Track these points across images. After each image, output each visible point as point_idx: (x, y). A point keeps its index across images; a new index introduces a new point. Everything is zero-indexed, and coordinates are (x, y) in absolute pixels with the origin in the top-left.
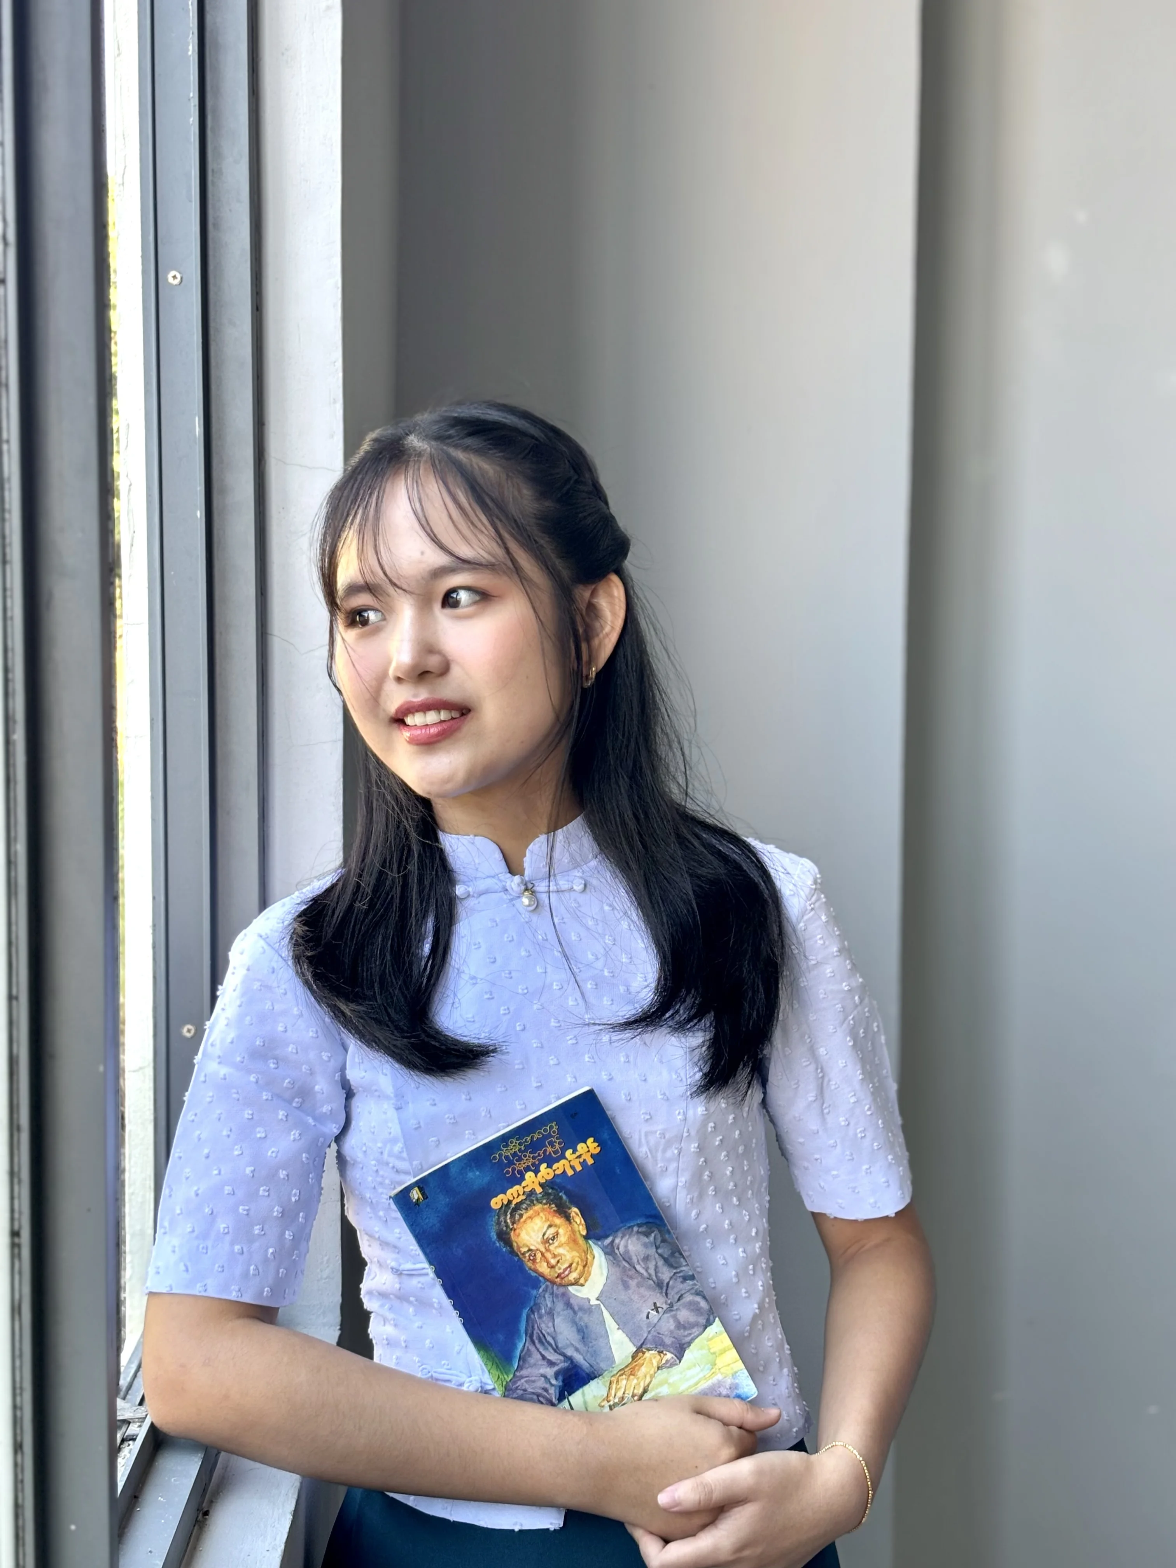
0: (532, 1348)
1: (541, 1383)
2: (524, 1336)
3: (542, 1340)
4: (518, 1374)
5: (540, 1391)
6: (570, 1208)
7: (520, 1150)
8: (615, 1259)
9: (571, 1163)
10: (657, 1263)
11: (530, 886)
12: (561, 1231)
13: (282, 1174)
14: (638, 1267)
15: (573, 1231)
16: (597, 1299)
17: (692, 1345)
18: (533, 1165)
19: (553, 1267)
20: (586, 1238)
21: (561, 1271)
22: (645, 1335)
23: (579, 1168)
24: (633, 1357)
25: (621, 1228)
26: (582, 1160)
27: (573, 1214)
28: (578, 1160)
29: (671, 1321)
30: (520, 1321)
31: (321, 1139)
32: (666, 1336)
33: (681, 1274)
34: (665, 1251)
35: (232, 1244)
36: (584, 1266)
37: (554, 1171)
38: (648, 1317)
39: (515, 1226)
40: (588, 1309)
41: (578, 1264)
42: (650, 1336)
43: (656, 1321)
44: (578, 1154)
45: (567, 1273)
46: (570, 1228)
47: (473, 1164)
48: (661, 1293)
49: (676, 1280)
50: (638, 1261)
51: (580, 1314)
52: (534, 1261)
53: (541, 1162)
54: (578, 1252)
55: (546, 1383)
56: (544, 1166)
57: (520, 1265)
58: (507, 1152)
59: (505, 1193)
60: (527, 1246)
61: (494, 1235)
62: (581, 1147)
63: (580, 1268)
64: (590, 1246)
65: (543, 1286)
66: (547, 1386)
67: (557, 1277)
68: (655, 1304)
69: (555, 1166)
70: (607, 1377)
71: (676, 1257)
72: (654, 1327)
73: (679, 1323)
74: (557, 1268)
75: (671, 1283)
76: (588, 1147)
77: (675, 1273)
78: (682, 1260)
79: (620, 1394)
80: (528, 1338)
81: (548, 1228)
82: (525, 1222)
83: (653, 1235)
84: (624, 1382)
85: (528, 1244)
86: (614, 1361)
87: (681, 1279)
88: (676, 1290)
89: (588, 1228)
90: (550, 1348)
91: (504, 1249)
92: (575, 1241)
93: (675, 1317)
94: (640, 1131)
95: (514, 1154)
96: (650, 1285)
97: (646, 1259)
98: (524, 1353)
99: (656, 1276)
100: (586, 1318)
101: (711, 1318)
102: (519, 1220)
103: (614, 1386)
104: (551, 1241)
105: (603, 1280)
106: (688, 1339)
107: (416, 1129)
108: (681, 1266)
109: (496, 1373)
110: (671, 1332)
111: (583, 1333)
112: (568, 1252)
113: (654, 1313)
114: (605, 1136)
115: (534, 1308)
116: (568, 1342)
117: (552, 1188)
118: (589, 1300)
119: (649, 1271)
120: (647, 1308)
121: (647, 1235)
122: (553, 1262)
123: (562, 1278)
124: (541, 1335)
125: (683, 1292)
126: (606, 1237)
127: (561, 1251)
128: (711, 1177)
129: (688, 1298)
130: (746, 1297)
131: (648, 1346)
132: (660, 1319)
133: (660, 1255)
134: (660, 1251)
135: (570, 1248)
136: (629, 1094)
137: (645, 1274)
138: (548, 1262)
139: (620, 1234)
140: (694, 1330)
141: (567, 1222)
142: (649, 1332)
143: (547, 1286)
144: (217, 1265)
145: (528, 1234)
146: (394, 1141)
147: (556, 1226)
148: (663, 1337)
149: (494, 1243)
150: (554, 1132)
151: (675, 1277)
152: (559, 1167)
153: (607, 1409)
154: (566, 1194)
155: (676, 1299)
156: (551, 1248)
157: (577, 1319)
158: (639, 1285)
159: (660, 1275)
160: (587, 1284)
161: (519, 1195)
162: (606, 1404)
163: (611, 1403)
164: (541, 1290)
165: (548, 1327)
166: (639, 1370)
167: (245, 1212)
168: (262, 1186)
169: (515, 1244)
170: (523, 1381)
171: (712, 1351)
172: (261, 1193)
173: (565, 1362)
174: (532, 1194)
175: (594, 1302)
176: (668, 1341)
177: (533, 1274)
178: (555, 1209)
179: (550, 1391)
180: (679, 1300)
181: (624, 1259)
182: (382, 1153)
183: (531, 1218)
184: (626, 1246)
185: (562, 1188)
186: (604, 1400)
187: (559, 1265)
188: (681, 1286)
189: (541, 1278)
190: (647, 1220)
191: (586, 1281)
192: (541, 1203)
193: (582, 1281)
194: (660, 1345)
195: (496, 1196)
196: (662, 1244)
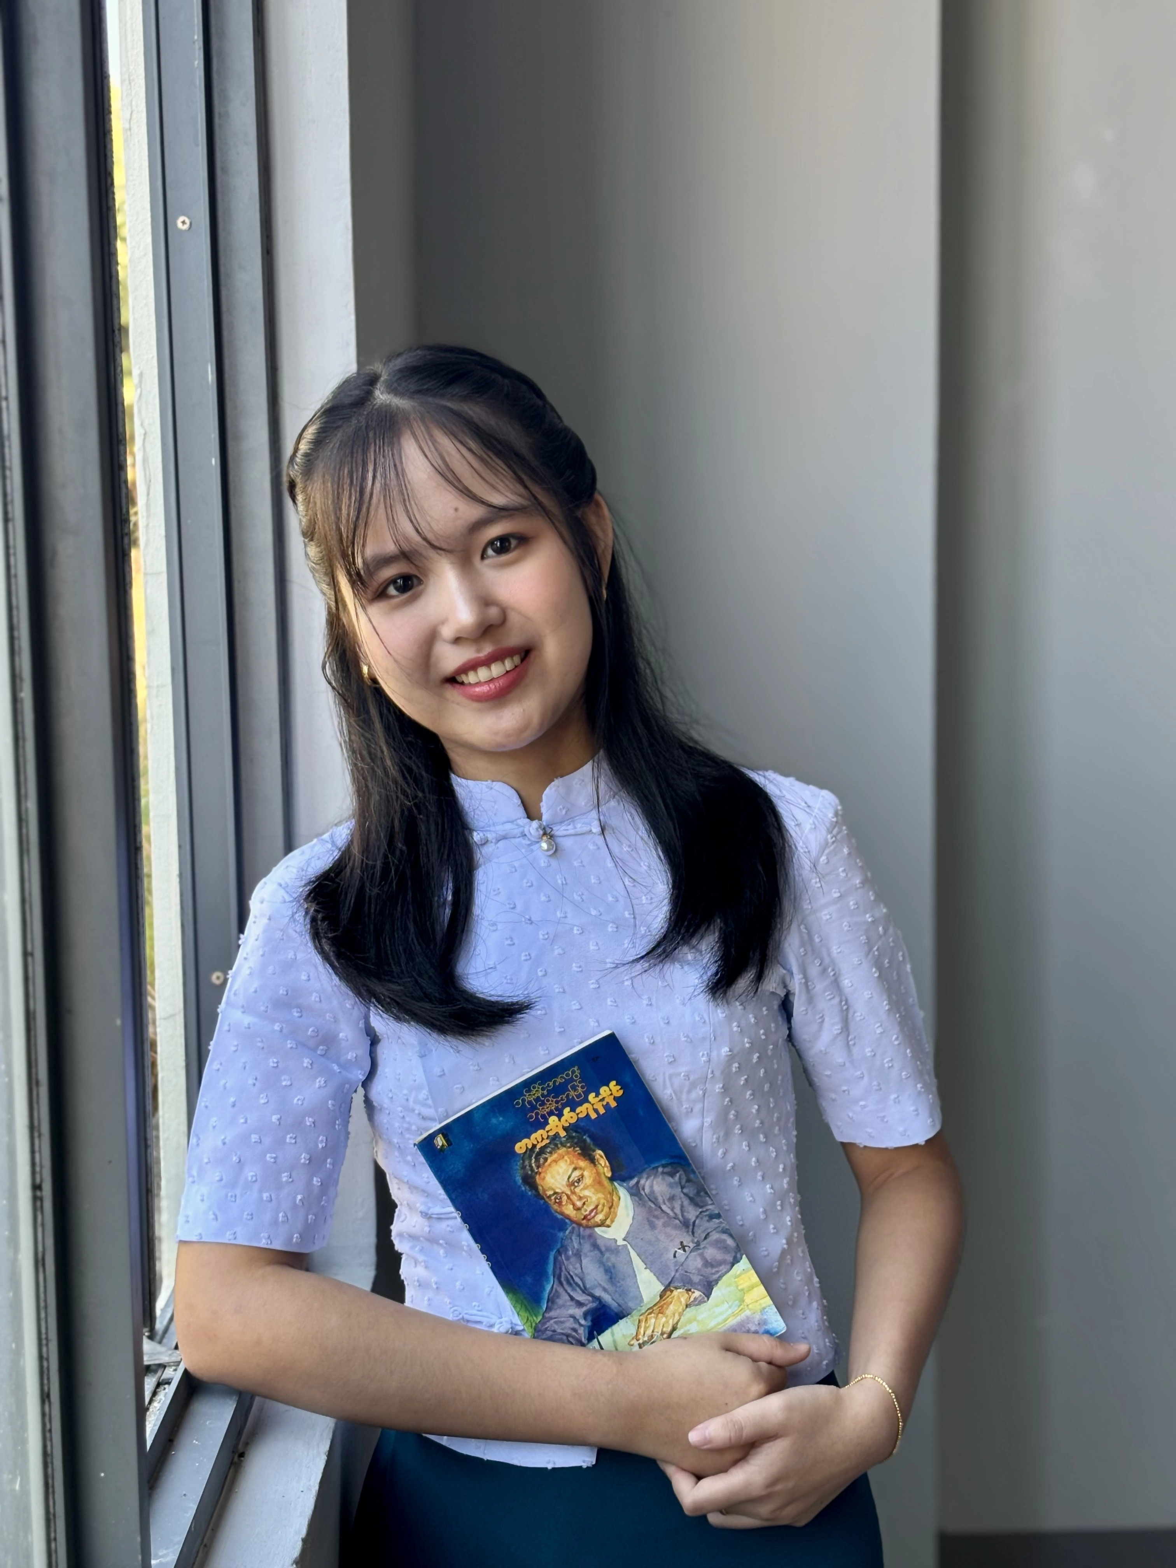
0: (561, 1290)
1: (570, 1323)
2: (552, 1277)
3: (570, 1281)
4: (547, 1315)
5: (569, 1332)
6: (594, 1151)
7: (543, 1095)
8: (640, 1200)
9: (595, 1107)
10: (682, 1202)
11: (548, 831)
12: (586, 1173)
13: (309, 1121)
14: (664, 1207)
15: (598, 1173)
16: (624, 1240)
17: (720, 1283)
18: (557, 1109)
19: (578, 1209)
20: (612, 1179)
21: (587, 1213)
22: (673, 1274)
23: (602, 1111)
24: (661, 1296)
25: (644, 1170)
26: (605, 1103)
27: (597, 1157)
28: (601, 1103)
29: (699, 1259)
30: (547, 1264)
31: (347, 1086)
32: (694, 1274)
33: (707, 1213)
34: (690, 1190)
35: (261, 1192)
36: (610, 1208)
37: (578, 1114)
38: (675, 1256)
39: (540, 1170)
40: (615, 1250)
41: (604, 1205)
42: (677, 1274)
43: (683, 1259)
44: (600, 1097)
45: (593, 1214)
46: (595, 1171)
47: (496, 1110)
48: (688, 1232)
49: (702, 1218)
50: (664, 1201)
51: (607, 1255)
52: (560, 1203)
53: (564, 1106)
54: (604, 1194)
55: (575, 1323)
56: (567, 1109)
57: (547, 1209)
58: (529, 1097)
59: (529, 1138)
60: (553, 1189)
61: (519, 1180)
62: (604, 1091)
63: (606, 1209)
64: (616, 1188)
65: (570, 1228)
66: (576, 1326)
67: (583, 1219)
68: (682, 1243)
69: (578, 1110)
70: (635, 1316)
71: (701, 1196)
72: (682, 1265)
73: (707, 1261)
74: (583, 1210)
75: (697, 1222)
76: (611, 1090)
77: (701, 1212)
78: (708, 1198)
79: (649, 1332)
80: (556, 1280)
81: (573, 1172)
82: (550, 1165)
83: (678, 1175)
84: (653, 1320)
85: (553, 1187)
86: (642, 1300)
87: (707, 1218)
88: (702, 1228)
89: (613, 1170)
90: (578, 1289)
91: (530, 1193)
92: (600, 1183)
93: (702, 1255)
94: (664, 1074)
95: (537, 1100)
96: (676, 1224)
97: (672, 1198)
98: (552, 1294)
99: (683, 1215)
100: (613, 1259)
101: (738, 1255)
102: (544, 1164)
103: (643, 1324)
104: (576, 1184)
105: (629, 1221)
106: (716, 1277)
107: (440, 1076)
108: (706, 1205)
109: (525, 1314)
110: (699, 1270)
111: (611, 1273)
112: (594, 1194)
113: (681, 1251)
114: (628, 1079)
115: (561, 1250)
116: (596, 1283)
117: (576, 1132)
118: (616, 1241)
119: (676, 1211)
120: (674, 1247)
121: (672, 1175)
122: (579, 1204)
123: (589, 1220)
124: (569, 1277)
125: (709, 1231)
126: (631, 1178)
127: (586, 1193)
128: (737, 1116)
129: (715, 1236)
130: (774, 1233)
131: (676, 1284)
132: (687, 1257)
133: (685, 1194)
134: (685, 1191)
135: (596, 1190)
136: (652, 1037)
137: (671, 1214)
138: (574, 1205)
139: (645, 1175)
140: (721, 1268)
141: (592, 1165)
142: (677, 1271)
143: (573, 1228)
144: (246, 1213)
145: (553, 1177)
146: (419, 1088)
147: (581, 1168)
148: (691, 1275)
149: (520, 1187)
150: (576, 1076)
151: (701, 1216)
152: (582, 1110)
153: (636, 1348)
154: (589, 1136)
155: (703, 1238)
156: (577, 1190)
157: (604, 1260)
158: (665, 1225)
159: (685, 1214)
160: (613, 1225)
161: (543, 1139)
162: (636, 1343)
163: (641, 1341)
164: (567, 1232)
165: (576, 1269)
166: (667, 1308)
167: (272, 1160)
168: (289, 1134)
169: (540, 1188)
170: (552, 1322)
171: (740, 1288)
172: (288, 1140)
173: (593, 1302)
174: (556, 1137)
175: (620, 1242)
176: (696, 1279)
177: (560, 1217)
178: (580, 1152)
179: (579, 1332)
180: (705, 1238)
181: (650, 1200)
182: (407, 1100)
183: (555, 1161)
184: (651, 1187)
185: (586, 1131)
186: (633, 1339)
187: (585, 1207)
188: (707, 1224)
189: (567, 1221)
190: (672, 1161)
191: (612, 1221)
192: (565, 1146)
193: (608, 1222)
194: (688, 1283)
195: (521, 1141)
196: (687, 1184)
